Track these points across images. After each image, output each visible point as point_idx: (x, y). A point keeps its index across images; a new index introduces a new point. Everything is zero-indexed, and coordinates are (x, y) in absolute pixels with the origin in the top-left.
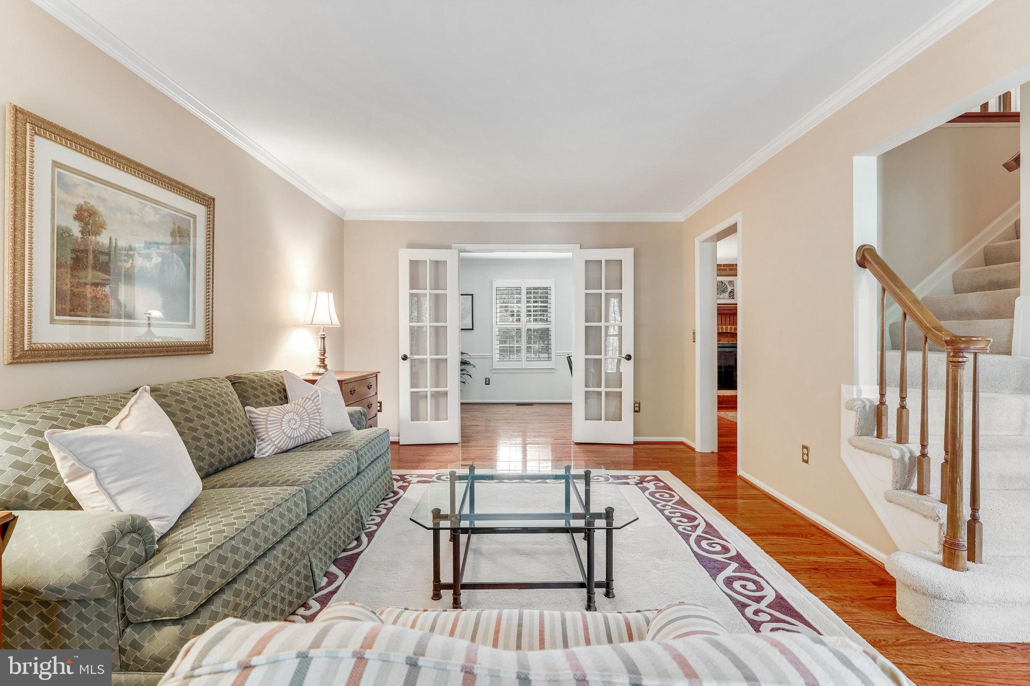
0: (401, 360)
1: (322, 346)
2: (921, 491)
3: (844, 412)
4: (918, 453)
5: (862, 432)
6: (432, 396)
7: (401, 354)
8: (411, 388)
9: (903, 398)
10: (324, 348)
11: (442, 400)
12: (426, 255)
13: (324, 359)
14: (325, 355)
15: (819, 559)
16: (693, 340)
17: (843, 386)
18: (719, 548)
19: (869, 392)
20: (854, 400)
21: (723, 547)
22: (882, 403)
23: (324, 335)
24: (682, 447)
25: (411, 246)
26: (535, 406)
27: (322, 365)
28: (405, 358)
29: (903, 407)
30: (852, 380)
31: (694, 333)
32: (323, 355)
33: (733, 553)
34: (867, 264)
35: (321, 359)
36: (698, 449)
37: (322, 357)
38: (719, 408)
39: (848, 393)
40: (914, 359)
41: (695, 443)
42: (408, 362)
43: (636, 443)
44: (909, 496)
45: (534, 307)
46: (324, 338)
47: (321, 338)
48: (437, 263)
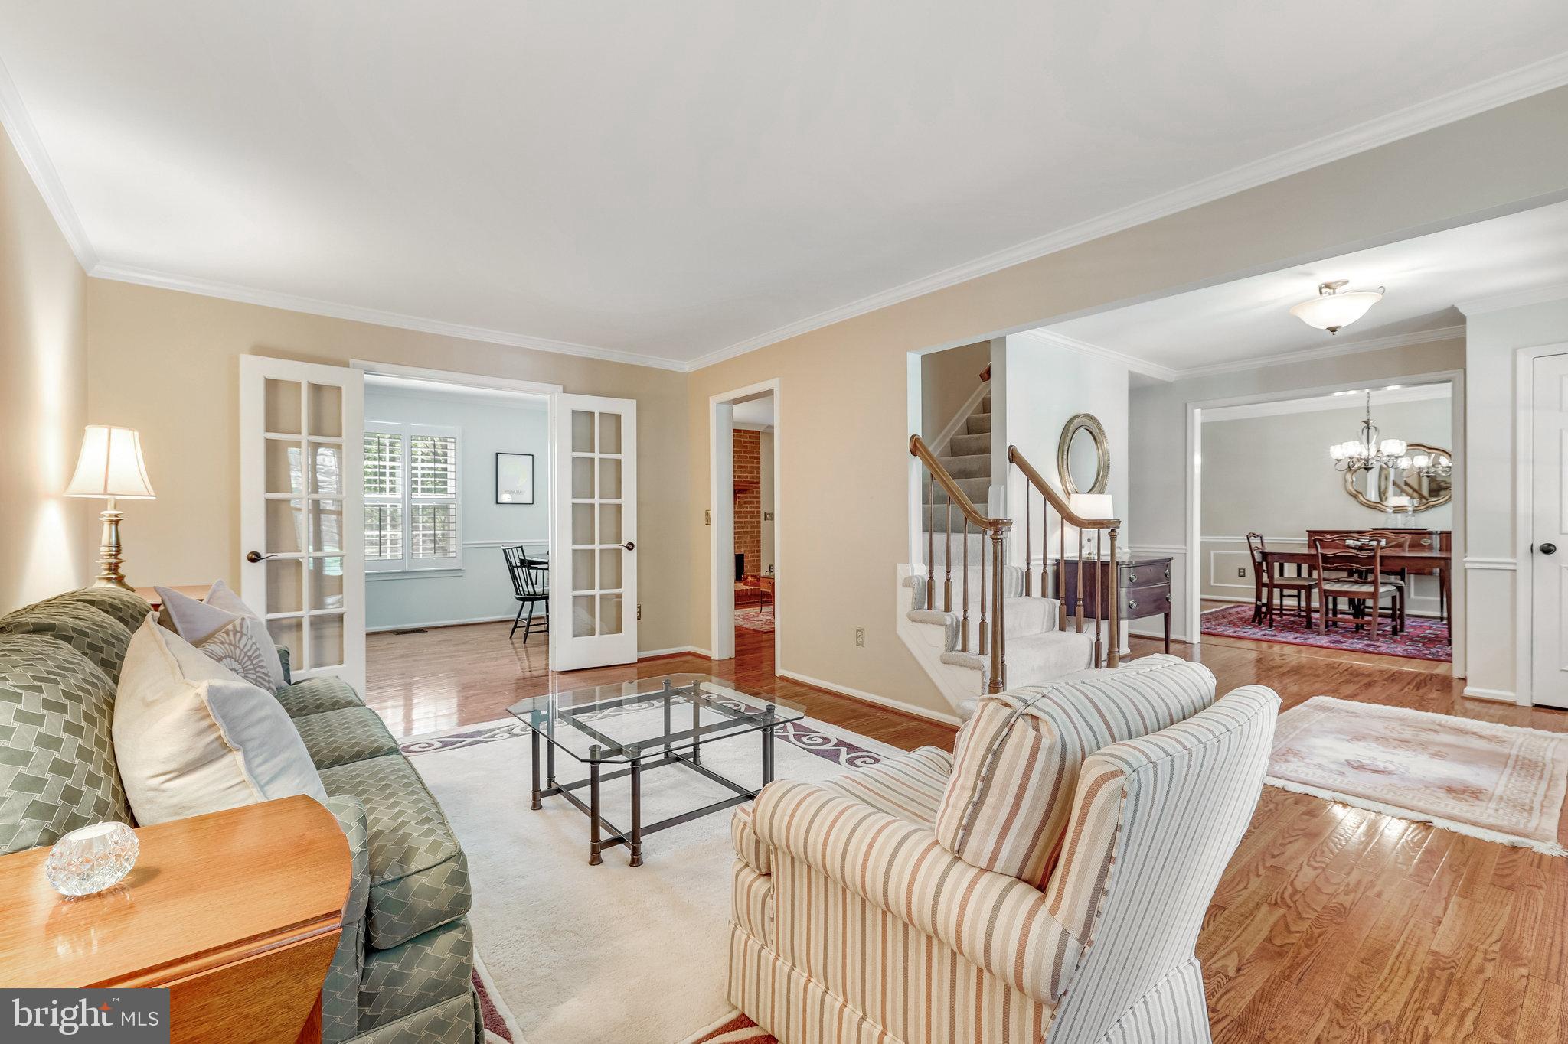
0: (245, 562)
1: (114, 539)
2: (964, 649)
3: (900, 589)
4: (961, 618)
5: (917, 606)
6: (312, 624)
7: (245, 551)
8: (268, 613)
9: (948, 572)
10: (118, 542)
11: (330, 631)
12: (302, 373)
13: (116, 565)
14: (119, 556)
15: (895, 729)
16: (705, 522)
17: (899, 565)
18: (820, 741)
19: (920, 570)
20: (911, 578)
21: (823, 738)
22: (931, 578)
23: (116, 516)
24: (689, 658)
25: (261, 350)
26: (430, 632)
27: (114, 576)
28: (255, 558)
29: (948, 580)
30: (907, 560)
31: (707, 514)
32: (116, 556)
33: (834, 741)
34: (918, 453)
35: (110, 564)
36: (715, 656)
37: (114, 561)
38: (738, 605)
39: (903, 571)
40: (957, 539)
41: (710, 650)
42: (261, 565)
43: (640, 661)
44: (957, 655)
45: (423, 469)
46: (117, 522)
47: (111, 521)
48: (317, 389)
